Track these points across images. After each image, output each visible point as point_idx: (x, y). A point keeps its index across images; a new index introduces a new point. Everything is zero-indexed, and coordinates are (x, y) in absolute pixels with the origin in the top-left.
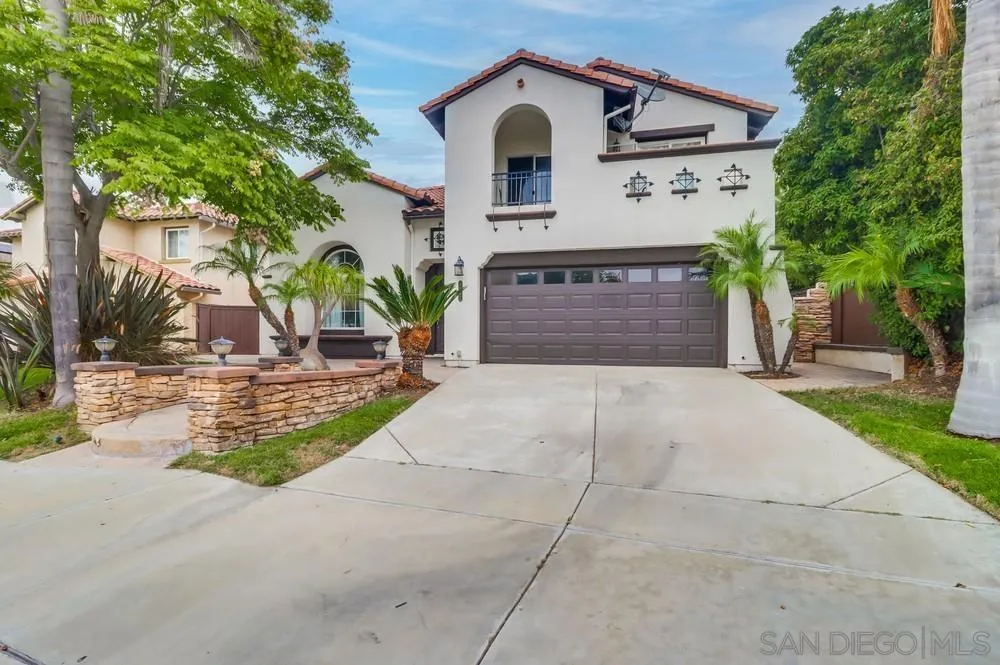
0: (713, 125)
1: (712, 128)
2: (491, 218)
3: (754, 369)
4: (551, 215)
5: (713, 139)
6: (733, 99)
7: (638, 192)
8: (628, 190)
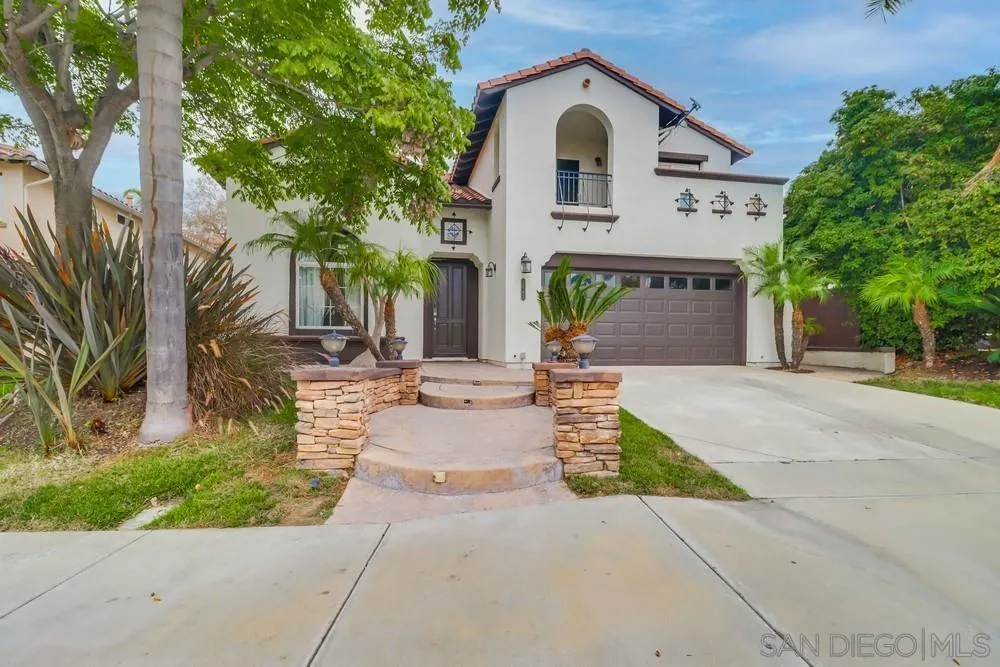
0: (707, 157)
1: (706, 158)
2: (556, 216)
3: (776, 365)
4: (612, 219)
5: (706, 168)
6: (723, 137)
7: (688, 206)
8: (678, 205)
